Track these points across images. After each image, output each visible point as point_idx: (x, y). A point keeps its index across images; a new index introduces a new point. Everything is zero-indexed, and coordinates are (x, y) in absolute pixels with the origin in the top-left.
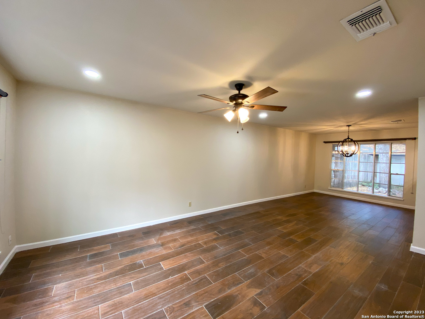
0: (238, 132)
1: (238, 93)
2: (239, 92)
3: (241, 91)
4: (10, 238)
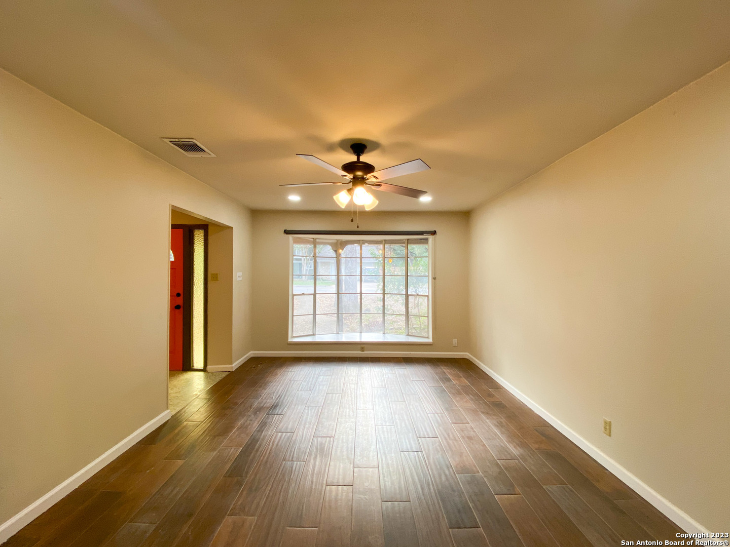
0: (352, 221)
1: (356, 160)
2: (358, 159)
4: (455, 341)
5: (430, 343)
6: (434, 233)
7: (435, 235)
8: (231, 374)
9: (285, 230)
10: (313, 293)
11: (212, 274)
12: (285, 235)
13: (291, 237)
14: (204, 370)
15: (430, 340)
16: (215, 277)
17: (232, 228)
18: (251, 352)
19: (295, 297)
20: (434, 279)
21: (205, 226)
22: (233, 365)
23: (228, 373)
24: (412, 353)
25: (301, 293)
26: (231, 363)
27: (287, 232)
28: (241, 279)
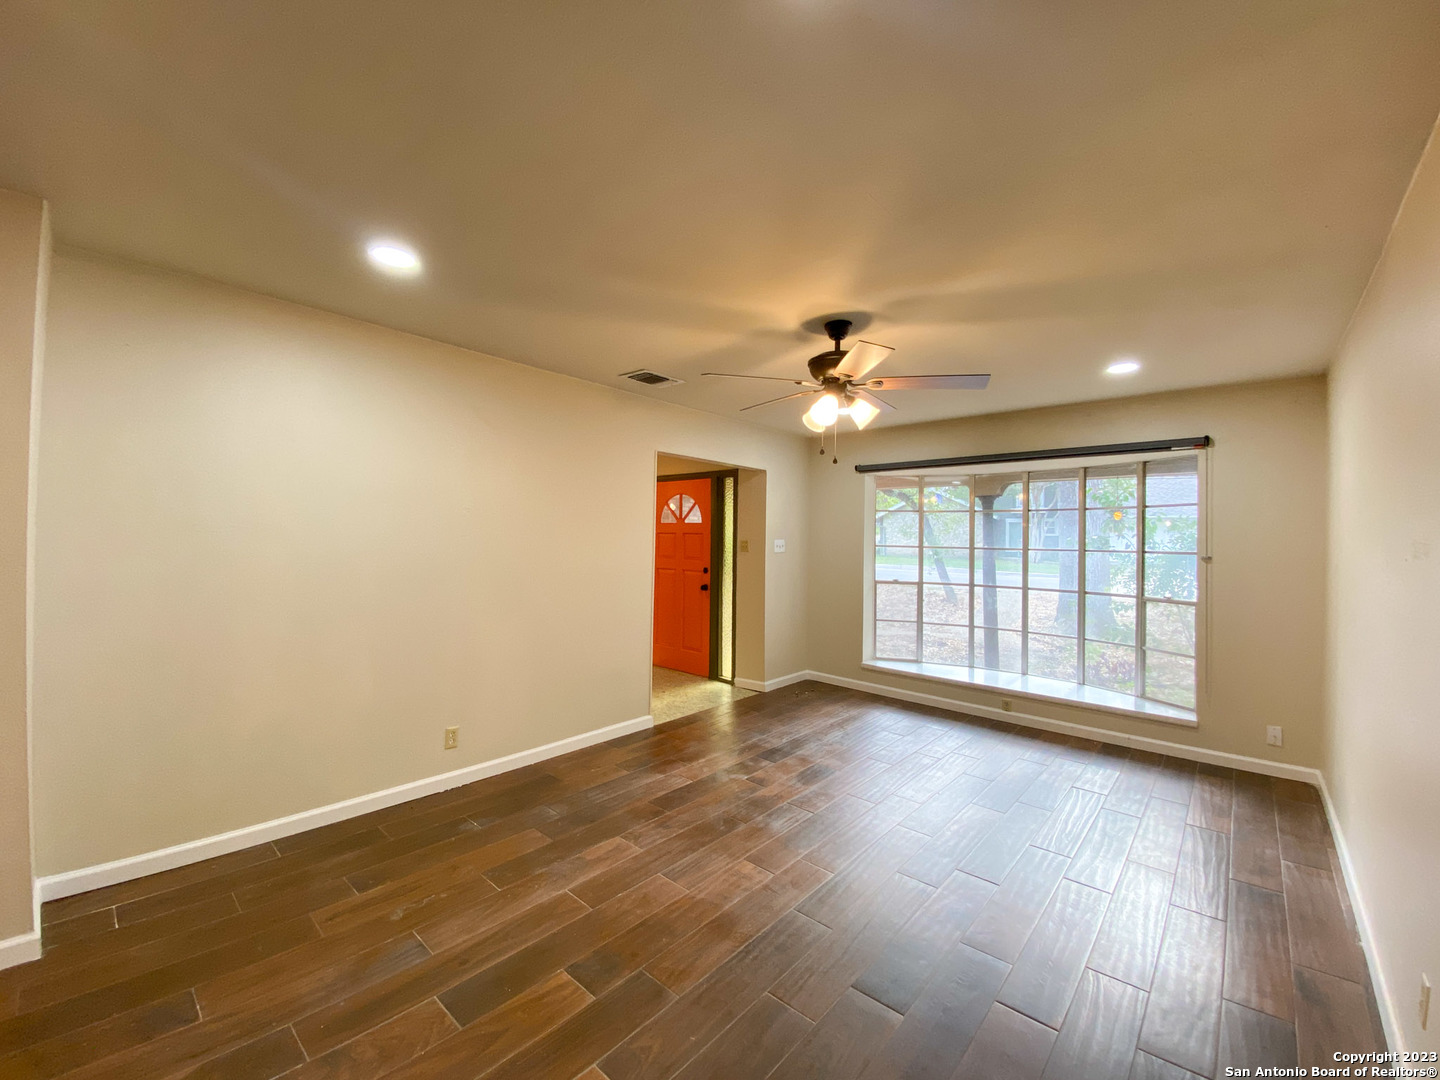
2: (838, 345)
3: (842, 342)
4: (1274, 731)
5: (1191, 725)
6: (1205, 442)
7: (1209, 449)
8: (762, 695)
9: (856, 467)
10: (917, 581)
11: (743, 542)
12: (858, 475)
13: (869, 478)
14: (731, 683)
15: (1191, 717)
16: (745, 548)
17: (765, 471)
18: (807, 671)
19: (878, 586)
20: (1208, 560)
21: (734, 472)
22: (766, 683)
23: (755, 693)
24: (1133, 737)
25: (891, 580)
26: (763, 679)
27: (860, 469)
28: (782, 550)
